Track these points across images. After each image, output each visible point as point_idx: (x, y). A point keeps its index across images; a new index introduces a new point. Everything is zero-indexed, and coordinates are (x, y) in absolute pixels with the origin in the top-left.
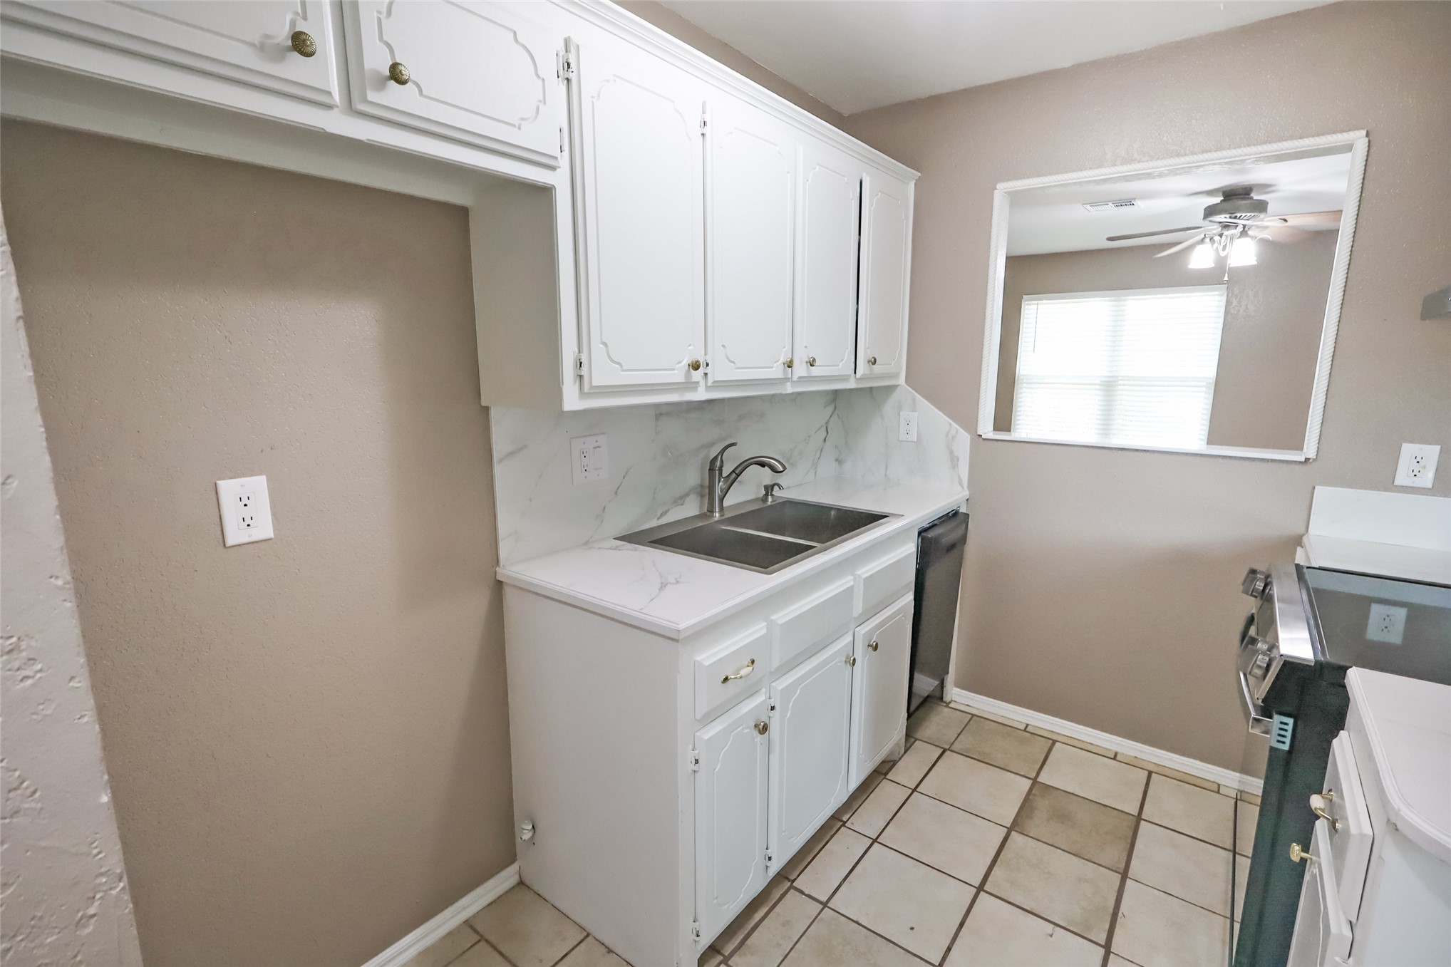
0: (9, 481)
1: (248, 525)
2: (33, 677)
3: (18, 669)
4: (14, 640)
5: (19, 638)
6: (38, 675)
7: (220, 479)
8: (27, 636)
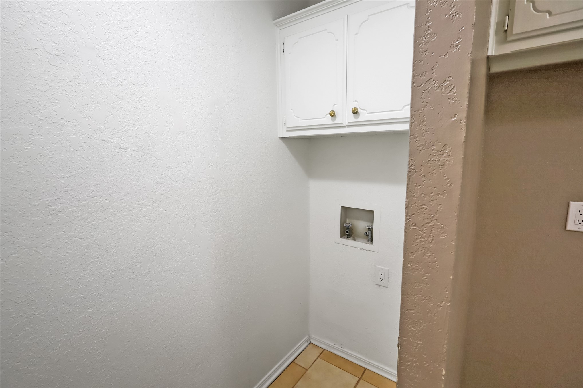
0: (452, 185)
1: (580, 224)
2: (444, 236)
3: (442, 233)
4: (443, 225)
5: (444, 226)
6: (445, 237)
7: (572, 201)
8: (446, 226)
